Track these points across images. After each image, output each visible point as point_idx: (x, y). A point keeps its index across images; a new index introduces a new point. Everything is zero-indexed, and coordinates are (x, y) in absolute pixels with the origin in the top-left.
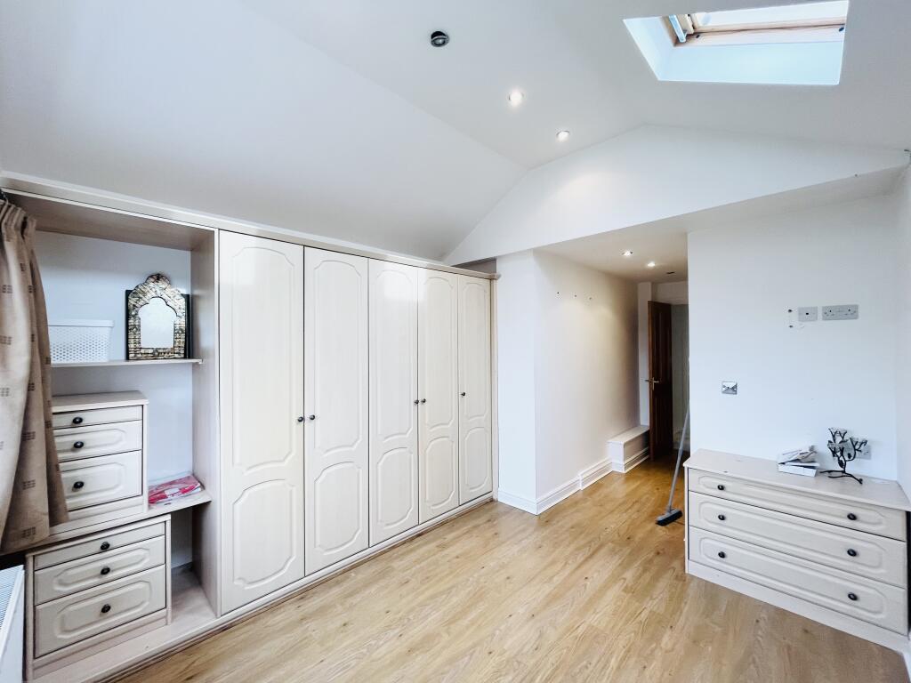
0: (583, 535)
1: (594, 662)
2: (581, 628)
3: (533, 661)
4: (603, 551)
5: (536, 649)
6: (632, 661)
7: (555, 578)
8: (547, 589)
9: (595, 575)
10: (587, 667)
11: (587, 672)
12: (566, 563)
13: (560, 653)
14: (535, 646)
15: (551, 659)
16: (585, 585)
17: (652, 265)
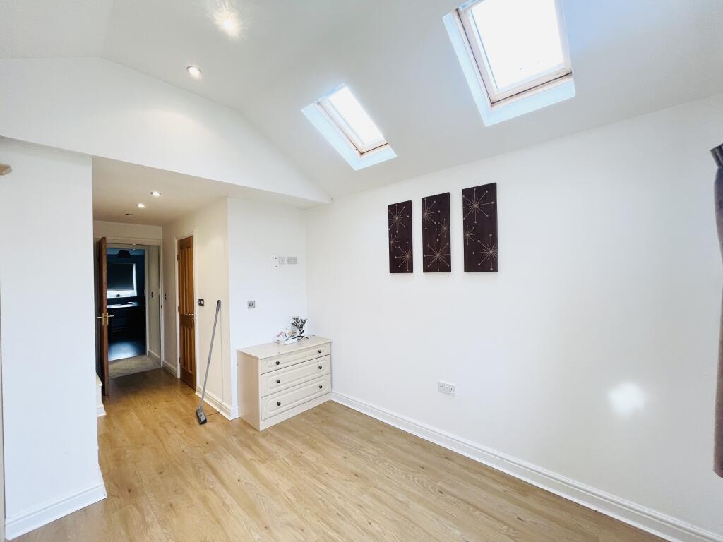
0: (180, 468)
1: (320, 497)
2: (290, 497)
3: (314, 534)
4: (212, 461)
5: (303, 530)
6: (323, 478)
7: (228, 502)
8: (238, 511)
9: (238, 474)
10: (324, 501)
11: (326, 502)
12: (212, 490)
13: (309, 515)
14: (300, 531)
15: (313, 521)
16: (246, 483)
17: (141, 206)
